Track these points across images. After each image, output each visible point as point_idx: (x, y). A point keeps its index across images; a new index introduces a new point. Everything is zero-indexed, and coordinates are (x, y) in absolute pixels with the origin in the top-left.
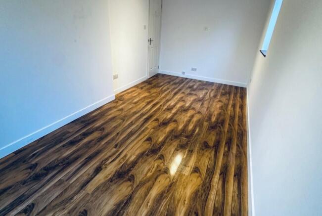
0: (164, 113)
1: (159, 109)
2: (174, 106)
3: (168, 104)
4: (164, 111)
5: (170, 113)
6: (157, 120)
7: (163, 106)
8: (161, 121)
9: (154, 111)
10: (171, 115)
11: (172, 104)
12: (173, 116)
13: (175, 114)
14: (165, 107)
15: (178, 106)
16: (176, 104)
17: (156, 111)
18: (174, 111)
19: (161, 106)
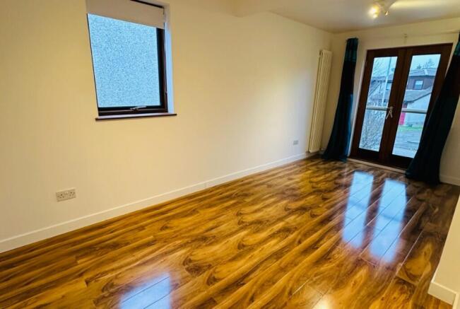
0: (299, 224)
1: (306, 235)
2: (272, 236)
3: (283, 243)
4: (296, 228)
5: (288, 223)
6: (313, 216)
7: (295, 240)
8: (307, 213)
9: (316, 232)
10: (287, 220)
11: (273, 242)
12: (286, 217)
13: (280, 219)
14: (291, 237)
15: (264, 235)
16: (265, 241)
17: (313, 231)
18: (280, 225)
19: (300, 242)
